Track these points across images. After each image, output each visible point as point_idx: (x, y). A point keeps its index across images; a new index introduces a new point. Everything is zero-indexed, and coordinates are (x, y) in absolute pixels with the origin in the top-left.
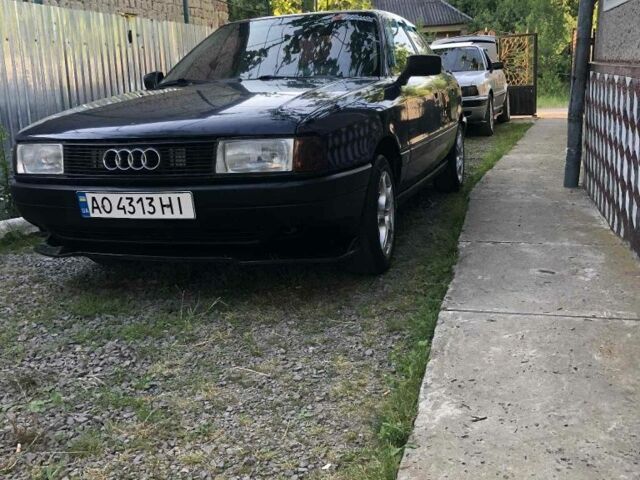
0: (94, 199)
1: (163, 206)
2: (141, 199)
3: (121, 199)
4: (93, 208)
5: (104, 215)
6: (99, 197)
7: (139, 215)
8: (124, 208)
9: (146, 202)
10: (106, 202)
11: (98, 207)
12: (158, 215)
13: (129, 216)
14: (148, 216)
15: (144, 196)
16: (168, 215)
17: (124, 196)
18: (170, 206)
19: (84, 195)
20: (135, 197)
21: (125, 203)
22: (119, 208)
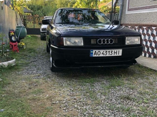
0: (96, 52)
1: (114, 53)
2: (109, 51)
3: (104, 51)
4: (95, 54)
5: (98, 56)
6: (97, 51)
7: (108, 55)
8: (104, 54)
9: (110, 52)
10: (99, 52)
11: (96, 54)
12: (113, 55)
13: (105, 56)
14: (110, 55)
15: (110, 50)
16: (115, 55)
17: (105, 51)
18: (116, 53)
19: (93, 51)
20: (108, 51)
21: (105, 52)
22: (102, 54)
